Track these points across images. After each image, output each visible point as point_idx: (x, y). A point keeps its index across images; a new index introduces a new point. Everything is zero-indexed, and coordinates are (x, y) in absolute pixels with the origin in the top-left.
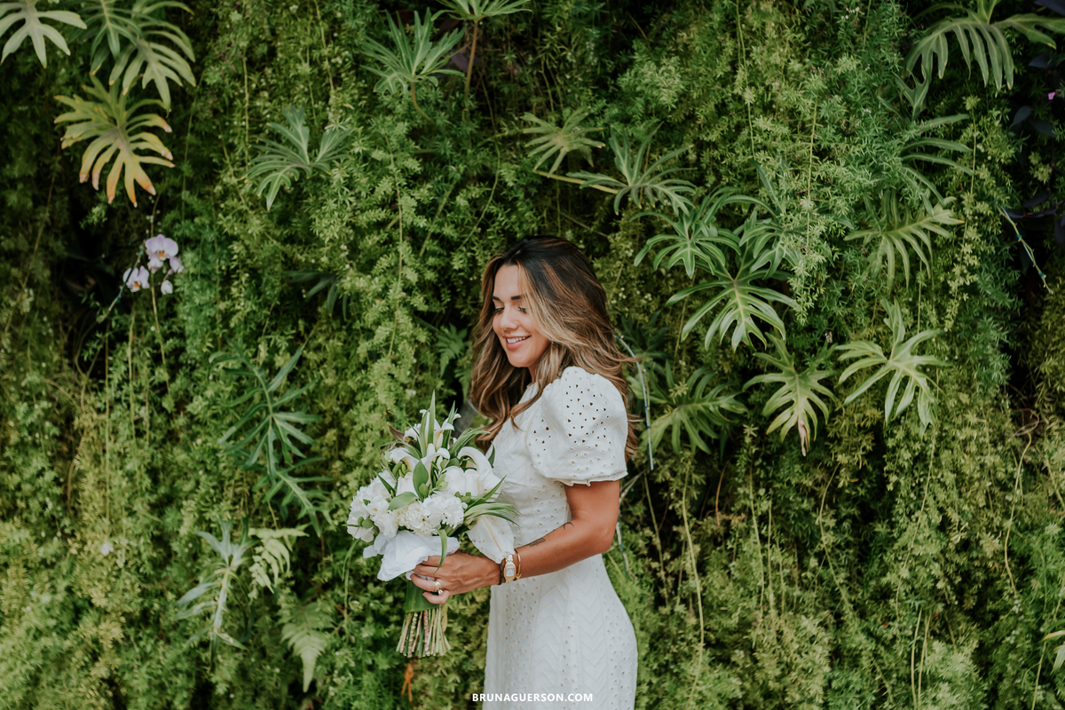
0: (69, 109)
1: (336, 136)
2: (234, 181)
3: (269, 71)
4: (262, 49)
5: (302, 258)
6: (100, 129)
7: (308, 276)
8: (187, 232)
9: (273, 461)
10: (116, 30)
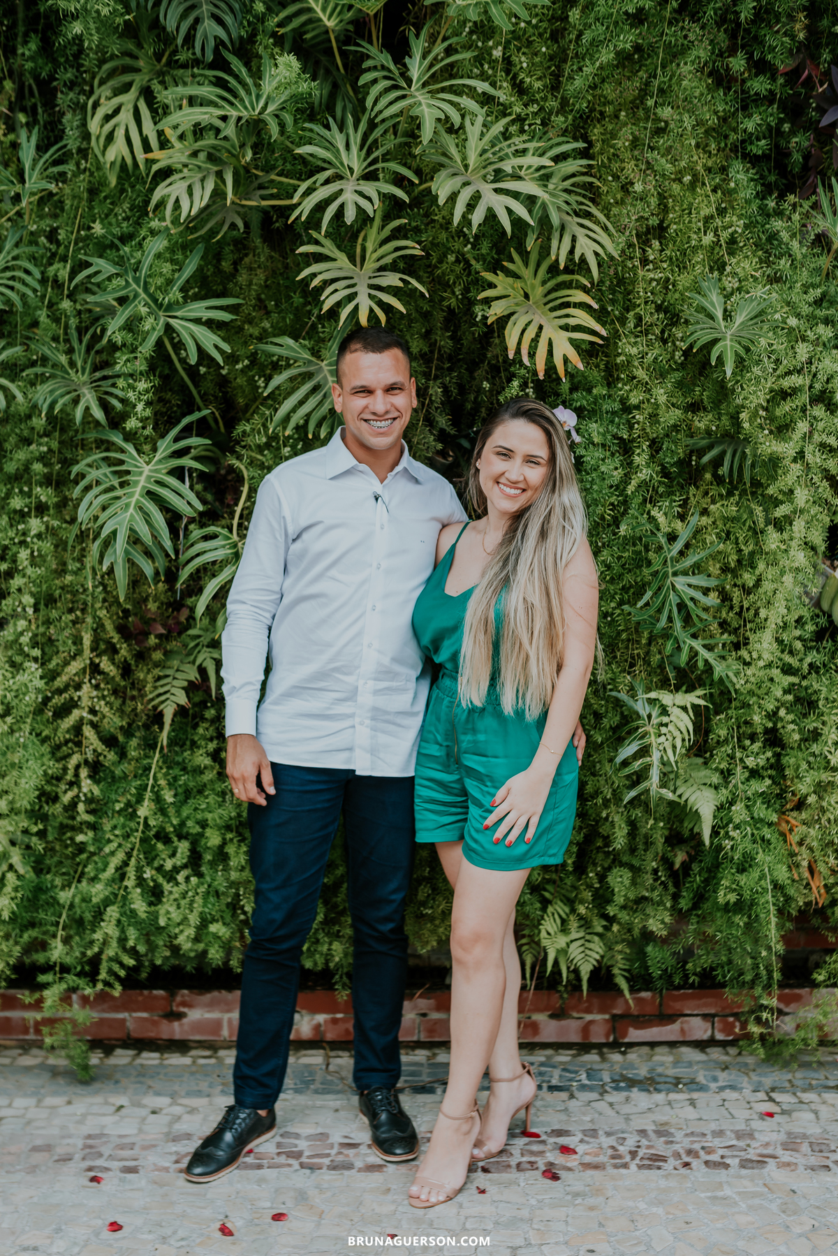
0: (492, 286)
1: (755, 303)
2: (634, 351)
3: (656, 244)
4: (654, 221)
5: (702, 425)
6: (517, 304)
7: (704, 442)
8: (585, 403)
9: (678, 624)
10: (553, 203)
